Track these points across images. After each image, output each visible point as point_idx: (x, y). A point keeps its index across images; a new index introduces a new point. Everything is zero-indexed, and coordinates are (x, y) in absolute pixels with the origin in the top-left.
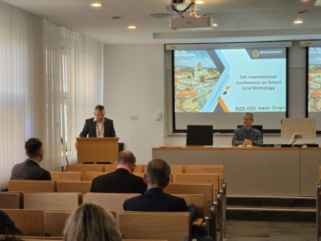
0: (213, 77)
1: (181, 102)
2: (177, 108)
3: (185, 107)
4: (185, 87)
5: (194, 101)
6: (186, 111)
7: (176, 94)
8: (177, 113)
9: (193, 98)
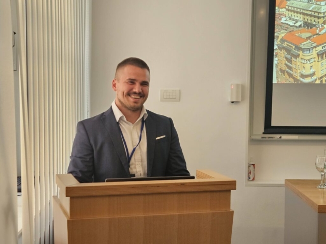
1: (289, 56)
2: (277, 72)
3: (299, 71)
4: (302, 19)
5: (322, 54)
6: (301, 79)
7: (278, 37)
8: (277, 84)
9: (320, 48)
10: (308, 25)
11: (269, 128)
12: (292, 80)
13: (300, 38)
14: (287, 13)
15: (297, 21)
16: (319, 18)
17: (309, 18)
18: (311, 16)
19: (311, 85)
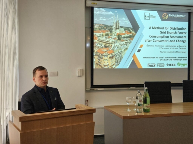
0: (129, 35)
1: (99, 58)
2: (95, 64)
3: (103, 64)
4: (103, 44)
5: (111, 58)
6: (104, 67)
7: (95, 51)
8: (95, 69)
9: (110, 55)
10: (106, 47)
11: (93, 86)
12: (100, 67)
13: (103, 51)
14: (98, 42)
15: (101, 45)
16: (109, 44)
17: (106, 44)
18: (107, 43)
19: (108, 69)
